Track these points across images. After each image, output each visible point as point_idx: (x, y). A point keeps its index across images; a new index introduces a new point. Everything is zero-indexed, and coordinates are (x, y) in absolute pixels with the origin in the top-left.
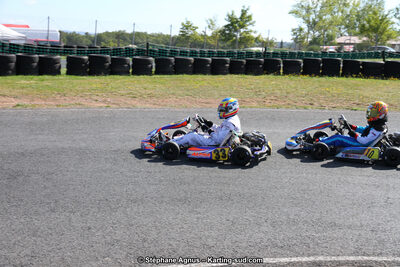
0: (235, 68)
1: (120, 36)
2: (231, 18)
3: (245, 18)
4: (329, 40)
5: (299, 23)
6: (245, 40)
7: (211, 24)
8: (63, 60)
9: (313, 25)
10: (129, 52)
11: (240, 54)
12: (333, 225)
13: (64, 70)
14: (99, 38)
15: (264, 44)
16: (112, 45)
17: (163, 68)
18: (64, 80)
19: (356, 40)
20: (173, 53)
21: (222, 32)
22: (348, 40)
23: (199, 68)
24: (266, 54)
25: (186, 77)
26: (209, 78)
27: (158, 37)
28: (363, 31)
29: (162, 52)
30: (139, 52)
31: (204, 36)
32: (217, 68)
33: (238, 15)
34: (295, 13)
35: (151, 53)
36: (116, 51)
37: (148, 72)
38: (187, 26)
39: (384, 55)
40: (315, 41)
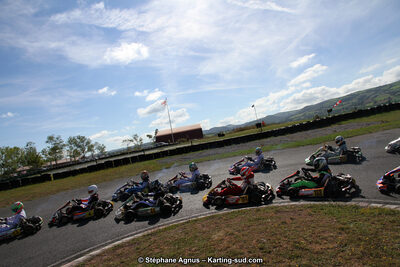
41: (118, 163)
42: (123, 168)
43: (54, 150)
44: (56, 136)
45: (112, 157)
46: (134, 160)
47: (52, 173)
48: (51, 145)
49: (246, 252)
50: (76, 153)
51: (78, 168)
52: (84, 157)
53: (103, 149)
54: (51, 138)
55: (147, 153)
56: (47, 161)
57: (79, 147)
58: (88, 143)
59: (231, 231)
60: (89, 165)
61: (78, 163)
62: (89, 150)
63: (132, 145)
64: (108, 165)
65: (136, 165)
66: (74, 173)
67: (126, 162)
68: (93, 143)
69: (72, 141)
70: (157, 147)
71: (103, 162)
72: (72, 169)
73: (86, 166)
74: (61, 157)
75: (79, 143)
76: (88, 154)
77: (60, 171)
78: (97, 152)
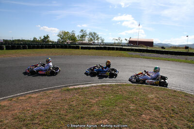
0: (46, 47)
1: (19, 40)
2: (44, 37)
3: (48, 37)
4: (65, 41)
5: (59, 38)
6: (48, 41)
7: (40, 38)
8: (4, 46)
9: (62, 38)
10: (21, 44)
11: (47, 45)
12: (68, 78)
13: (5, 49)
14: (13, 41)
15: (52, 42)
16: (17, 43)
17: (30, 48)
18: (5, 51)
19: (70, 41)
20: (32, 44)
21: (43, 40)
22: (69, 41)
23: (38, 47)
24: (52, 44)
25: (35, 49)
26: (40, 49)
27: (28, 41)
28: (72, 40)
29: (29, 44)
30: (24, 44)
31: (39, 40)
32: (42, 47)
33: (46, 36)
34: (58, 36)
35: (27, 44)
36: (18, 44)
37: (26, 49)
38: (35, 38)
39: (76, 44)
40: (62, 41)
41: (109, 49)
42: (111, 52)
43: (82, 36)
44: (84, 30)
45: (106, 45)
46: (117, 49)
47: (80, 46)
48: (81, 34)
49: (164, 108)
50: (91, 40)
51: (91, 46)
52: (94, 42)
53: (103, 41)
54: (82, 31)
55: (124, 47)
56: (78, 40)
57: (93, 37)
58: (97, 36)
59: (158, 96)
60: (97, 46)
61: (91, 44)
62: (97, 40)
63: (117, 42)
64: (105, 48)
65: (117, 51)
66: (90, 48)
67: (113, 49)
68: (99, 37)
69: (90, 34)
70: (129, 46)
71: (103, 46)
72: (89, 46)
73: (95, 46)
74: (84, 40)
75: (94, 35)
76: (96, 42)
77: (84, 46)
78: (100, 41)
